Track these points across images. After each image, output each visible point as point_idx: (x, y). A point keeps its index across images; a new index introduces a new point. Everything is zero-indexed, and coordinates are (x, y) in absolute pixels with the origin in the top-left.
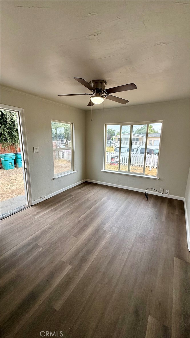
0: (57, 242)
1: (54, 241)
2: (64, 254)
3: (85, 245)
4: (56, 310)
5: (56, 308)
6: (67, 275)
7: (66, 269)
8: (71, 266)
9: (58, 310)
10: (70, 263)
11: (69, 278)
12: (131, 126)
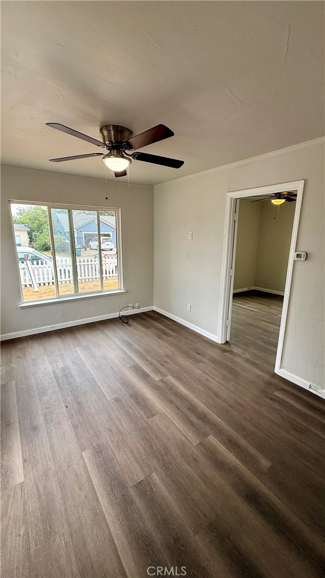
0: (151, 446)
1: (145, 450)
2: (183, 438)
3: (178, 409)
4: (271, 466)
5: (269, 466)
6: (224, 444)
7: (214, 443)
8: (211, 436)
9: (271, 464)
10: (206, 435)
11: (229, 442)
12: (69, 211)
